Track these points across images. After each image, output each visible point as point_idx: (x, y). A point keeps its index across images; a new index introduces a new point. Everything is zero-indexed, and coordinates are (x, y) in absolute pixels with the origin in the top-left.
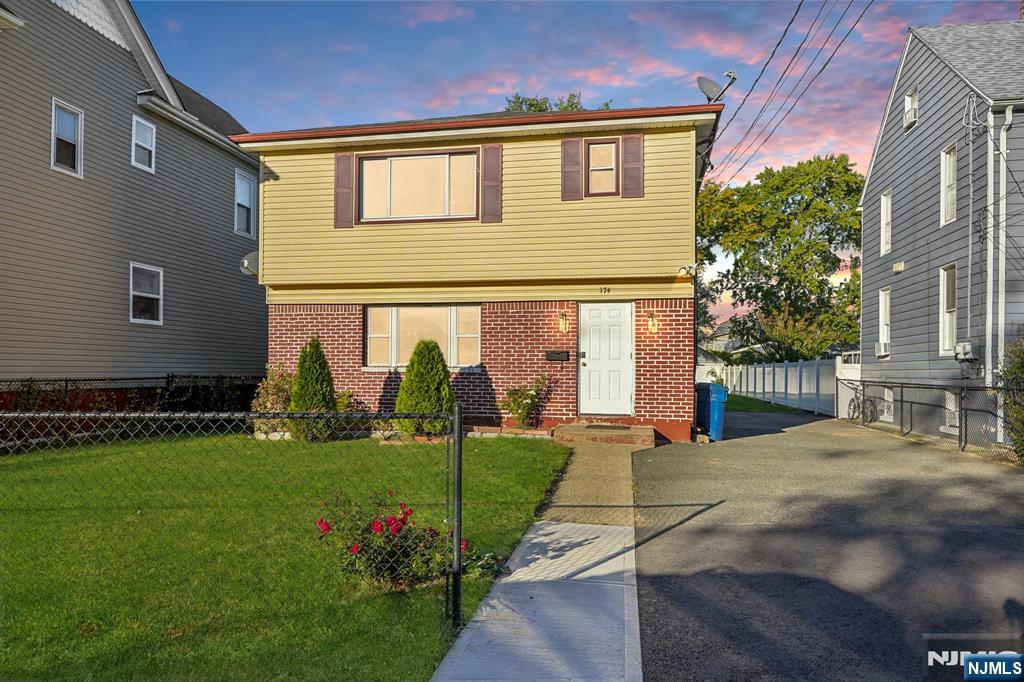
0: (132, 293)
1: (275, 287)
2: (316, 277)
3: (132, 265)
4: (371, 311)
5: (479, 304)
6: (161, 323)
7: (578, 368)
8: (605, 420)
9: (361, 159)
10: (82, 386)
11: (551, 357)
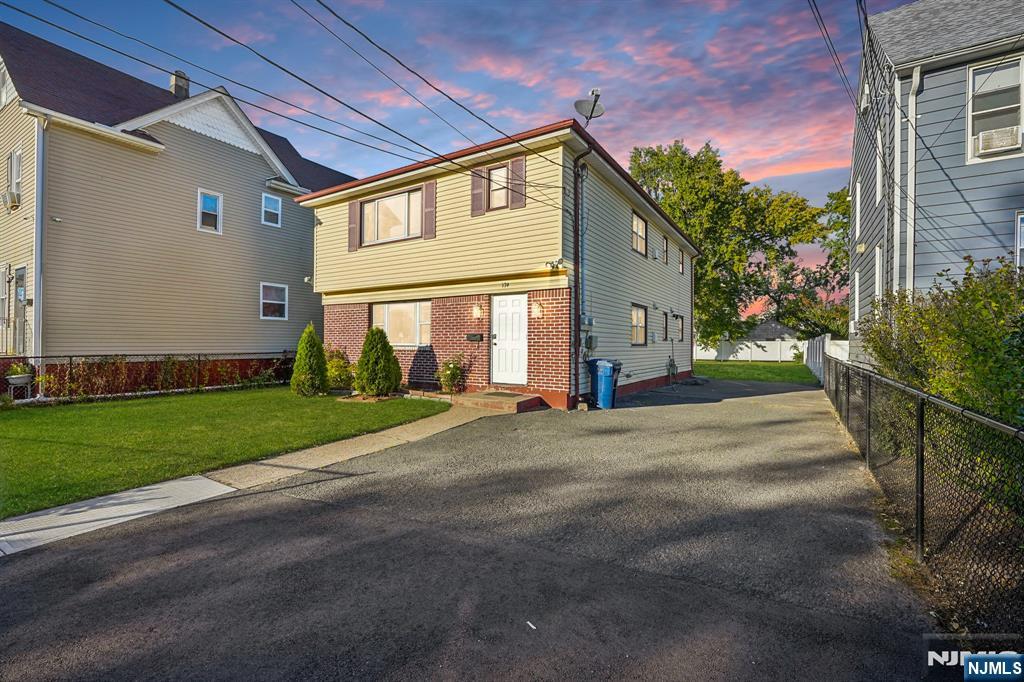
0: (262, 301)
1: (327, 294)
2: (343, 286)
3: (262, 284)
4: (375, 307)
5: (429, 300)
6: (286, 319)
7: (489, 346)
8: (507, 389)
9: (362, 204)
10: (211, 358)
11: (471, 338)
